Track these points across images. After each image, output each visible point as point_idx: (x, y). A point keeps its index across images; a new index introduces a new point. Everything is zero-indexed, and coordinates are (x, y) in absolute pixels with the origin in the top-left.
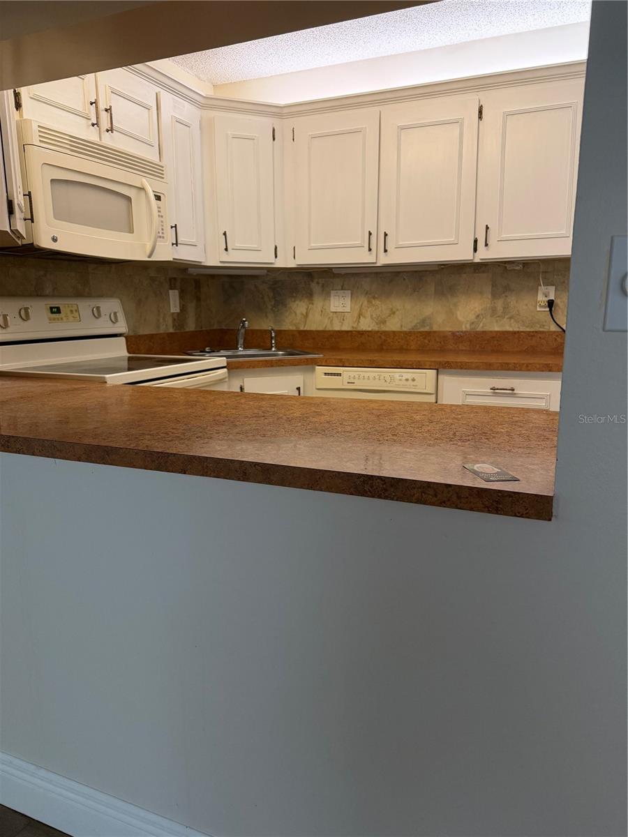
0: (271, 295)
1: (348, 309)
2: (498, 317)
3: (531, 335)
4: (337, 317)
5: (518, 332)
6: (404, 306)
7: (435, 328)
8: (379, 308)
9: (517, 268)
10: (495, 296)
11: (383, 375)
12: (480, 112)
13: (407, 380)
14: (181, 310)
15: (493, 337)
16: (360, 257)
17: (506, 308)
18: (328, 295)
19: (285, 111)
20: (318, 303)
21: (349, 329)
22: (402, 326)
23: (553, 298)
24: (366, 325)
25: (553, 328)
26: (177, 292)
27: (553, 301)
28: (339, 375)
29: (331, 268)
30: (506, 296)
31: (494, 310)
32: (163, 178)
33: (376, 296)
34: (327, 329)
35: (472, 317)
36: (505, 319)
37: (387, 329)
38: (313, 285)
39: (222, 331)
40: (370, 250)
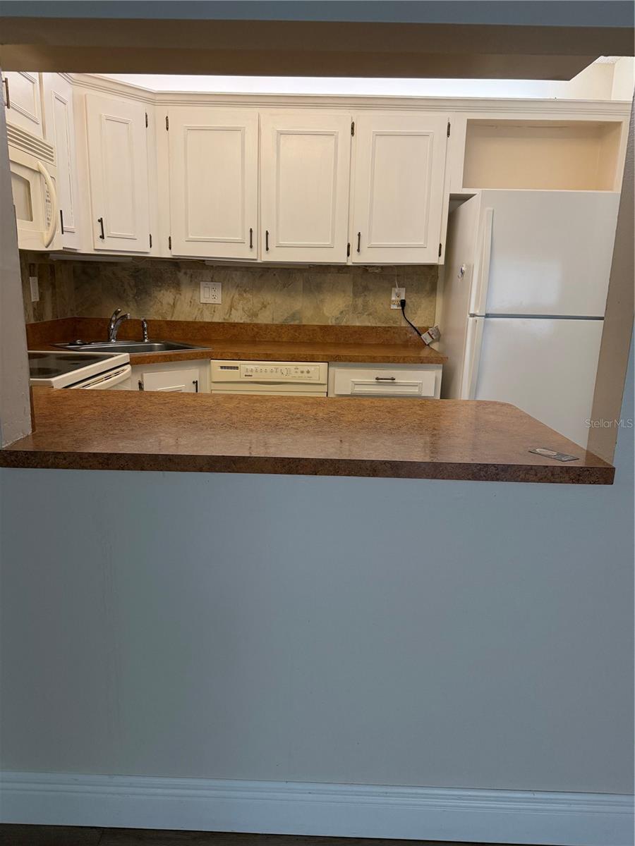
0: (133, 282)
1: (218, 300)
2: (359, 313)
3: (387, 330)
4: (207, 308)
5: (376, 327)
6: (275, 300)
7: (305, 322)
8: (250, 301)
9: (377, 271)
10: (355, 295)
11: (280, 368)
12: (353, 128)
13: (302, 372)
14: (40, 298)
15: (355, 332)
16: (241, 253)
17: (365, 306)
18: (198, 286)
19: (158, 98)
20: (187, 294)
21: (220, 321)
22: (273, 319)
23: (404, 298)
24: (238, 317)
25: (404, 324)
26: (36, 279)
27: (404, 300)
28: (237, 368)
29: (204, 261)
30: (366, 296)
31: (355, 307)
32: (52, 160)
33: (248, 289)
34: (197, 320)
35: (336, 313)
36: (365, 316)
37: (259, 322)
38: (181, 275)
39: (74, 319)
40: (251, 247)
